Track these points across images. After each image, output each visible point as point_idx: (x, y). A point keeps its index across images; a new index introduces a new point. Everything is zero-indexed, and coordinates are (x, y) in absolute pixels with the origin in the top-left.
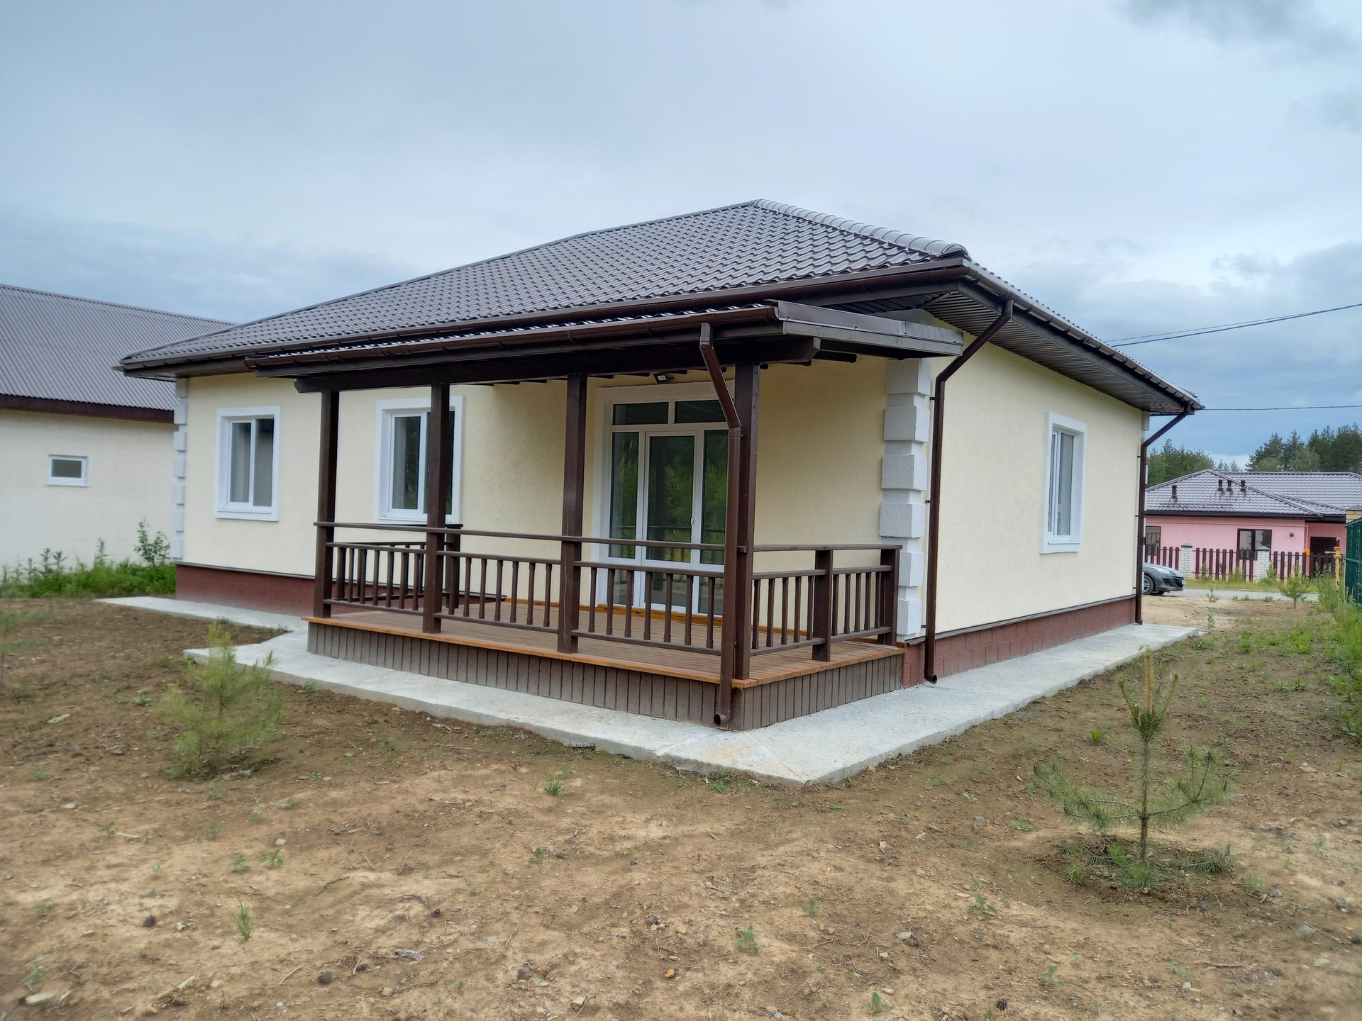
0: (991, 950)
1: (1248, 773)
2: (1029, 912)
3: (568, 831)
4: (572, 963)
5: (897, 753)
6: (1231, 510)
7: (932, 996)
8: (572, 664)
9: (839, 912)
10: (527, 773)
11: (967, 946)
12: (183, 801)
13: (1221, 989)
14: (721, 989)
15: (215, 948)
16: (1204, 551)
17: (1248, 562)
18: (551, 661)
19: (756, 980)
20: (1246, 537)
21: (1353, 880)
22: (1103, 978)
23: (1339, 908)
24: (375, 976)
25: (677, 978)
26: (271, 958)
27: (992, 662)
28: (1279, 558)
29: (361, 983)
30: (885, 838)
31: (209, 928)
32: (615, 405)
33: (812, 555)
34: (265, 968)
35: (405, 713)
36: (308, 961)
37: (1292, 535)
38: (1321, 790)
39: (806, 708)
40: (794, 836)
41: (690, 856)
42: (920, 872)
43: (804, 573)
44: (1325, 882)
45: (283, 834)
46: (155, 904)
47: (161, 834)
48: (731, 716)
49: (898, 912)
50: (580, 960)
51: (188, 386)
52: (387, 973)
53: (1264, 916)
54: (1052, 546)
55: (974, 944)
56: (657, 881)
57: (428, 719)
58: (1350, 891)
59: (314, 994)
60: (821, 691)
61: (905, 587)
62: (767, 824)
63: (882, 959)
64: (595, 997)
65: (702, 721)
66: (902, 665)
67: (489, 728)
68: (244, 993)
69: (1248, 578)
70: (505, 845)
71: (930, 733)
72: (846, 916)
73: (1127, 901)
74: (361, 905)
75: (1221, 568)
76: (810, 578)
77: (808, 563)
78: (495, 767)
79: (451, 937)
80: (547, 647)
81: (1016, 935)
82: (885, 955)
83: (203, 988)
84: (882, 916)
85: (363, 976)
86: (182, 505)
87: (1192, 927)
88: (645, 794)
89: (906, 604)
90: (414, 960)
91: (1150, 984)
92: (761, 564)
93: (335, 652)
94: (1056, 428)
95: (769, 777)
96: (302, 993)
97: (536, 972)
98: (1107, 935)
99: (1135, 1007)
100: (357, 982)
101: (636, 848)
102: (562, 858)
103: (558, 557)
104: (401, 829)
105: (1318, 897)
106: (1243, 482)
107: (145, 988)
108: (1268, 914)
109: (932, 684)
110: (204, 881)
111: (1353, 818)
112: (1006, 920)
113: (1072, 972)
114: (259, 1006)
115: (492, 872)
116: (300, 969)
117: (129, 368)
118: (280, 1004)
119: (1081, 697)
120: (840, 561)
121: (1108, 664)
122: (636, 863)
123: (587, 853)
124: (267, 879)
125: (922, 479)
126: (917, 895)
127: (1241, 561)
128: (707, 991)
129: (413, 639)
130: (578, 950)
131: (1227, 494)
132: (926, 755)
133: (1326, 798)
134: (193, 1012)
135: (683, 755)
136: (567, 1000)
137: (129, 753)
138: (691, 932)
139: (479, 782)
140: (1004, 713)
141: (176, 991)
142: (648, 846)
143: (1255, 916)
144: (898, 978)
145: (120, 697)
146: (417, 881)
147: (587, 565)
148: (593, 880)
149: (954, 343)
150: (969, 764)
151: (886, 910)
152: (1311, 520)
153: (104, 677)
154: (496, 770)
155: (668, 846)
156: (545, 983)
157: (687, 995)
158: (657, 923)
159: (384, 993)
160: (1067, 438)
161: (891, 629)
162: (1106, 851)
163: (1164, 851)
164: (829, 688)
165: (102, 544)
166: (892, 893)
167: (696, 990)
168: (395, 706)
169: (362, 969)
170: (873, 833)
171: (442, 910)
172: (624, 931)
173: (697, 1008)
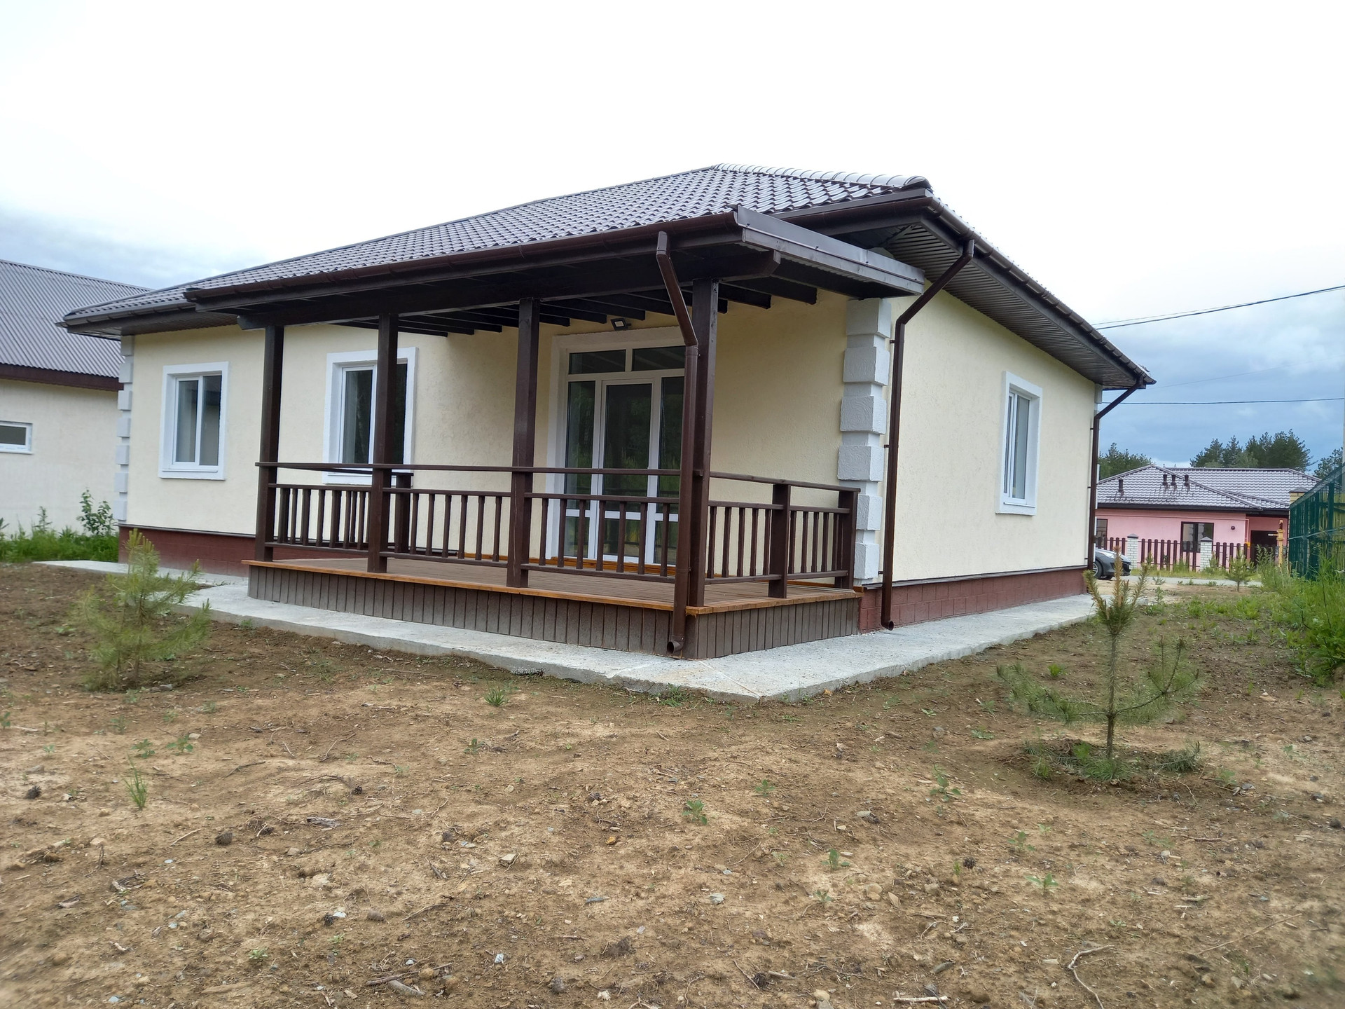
0: (956, 826)
1: (1208, 703)
2: (993, 797)
3: (509, 731)
4: (504, 829)
5: (854, 680)
6: (1175, 503)
7: (894, 858)
8: (522, 597)
9: (794, 795)
10: (470, 691)
11: (930, 824)
12: (93, 705)
13: (1203, 857)
14: (665, 852)
15: (102, 815)
16: (1150, 541)
17: (1191, 554)
18: (500, 595)
19: (704, 844)
20: (1189, 530)
21: (1325, 777)
22: (1076, 847)
23: (1314, 798)
24: (282, 839)
25: (618, 844)
26: (166, 823)
27: (947, 617)
28: (1221, 549)
29: (264, 846)
30: (841, 741)
31: (100, 799)
32: (571, 354)
33: (769, 488)
34: (158, 831)
35: (345, 646)
36: (208, 826)
37: (1233, 528)
38: (1283, 715)
39: (761, 642)
40: (747, 739)
41: (637, 751)
42: (878, 764)
43: (762, 506)
44: (1297, 778)
45: (198, 730)
46: (42, 780)
47: (63, 729)
48: (685, 644)
49: (857, 796)
50: (513, 826)
51: (133, 344)
52: (296, 837)
53: (1239, 805)
54: (1007, 507)
55: (937, 821)
56: (601, 769)
57: (370, 651)
58: (1323, 785)
59: (209, 853)
60: (777, 627)
61: (863, 531)
62: (718, 729)
63: (839, 831)
64: (526, 856)
65: (654, 651)
66: (859, 610)
67: (433, 658)
68: (129, 852)
69: (1191, 568)
70: (439, 741)
71: (886, 666)
72: (801, 798)
73: (1095, 792)
74: (276, 784)
75: (1165, 559)
76: (767, 511)
77: (765, 495)
78: (435, 684)
79: (372, 809)
80: (496, 580)
81: (980, 814)
82: (843, 827)
83: (82, 845)
84: (839, 799)
85: (268, 838)
86: (125, 466)
87: (1166, 812)
88: (592, 706)
89: (864, 547)
90: (328, 826)
91: (1127, 852)
92: (717, 491)
93: (277, 597)
94: (1013, 389)
95: (723, 694)
96: (196, 852)
97: (463, 836)
98: (1077, 817)
99: (1112, 870)
100: (260, 844)
101: (580, 744)
102: (501, 751)
103: (508, 489)
104: (329, 729)
105: (1291, 790)
106: (1187, 477)
107: (14, 846)
108: (1243, 804)
109: (888, 631)
110: (102, 763)
111: (1318, 735)
112: (972, 803)
113: (1043, 843)
114: (145, 863)
115: (424, 761)
116: (198, 832)
117: (71, 324)
118: (169, 861)
119: (1037, 646)
120: (797, 498)
121: (1063, 621)
122: (579, 756)
123: (528, 748)
124: (173, 763)
125: (881, 422)
126: (876, 781)
127: (1185, 554)
128: (650, 853)
129: (356, 579)
130: (512, 819)
131: (1171, 488)
132: (883, 683)
133: (1288, 722)
134: (66, 867)
135: (633, 677)
136: (495, 858)
137: (42, 669)
138: (634, 807)
139: (418, 695)
140: (961, 656)
141: (51, 848)
142: (592, 742)
143: (1229, 806)
144: (858, 846)
145: (43, 629)
146: (340, 766)
147: (538, 496)
148: (532, 768)
149: (915, 281)
150: (927, 691)
151: (844, 793)
152: (1252, 514)
153: (29, 614)
154: (436, 686)
155: (614, 744)
156: (473, 845)
157: (628, 857)
158: (599, 799)
159: (290, 853)
160: (1023, 401)
161: (849, 572)
162: (1070, 753)
163: (1131, 754)
164: (785, 626)
165: (44, 511)
166: (849, 781)
167: (639, 852)
168: (335, 640)
169: (268, 832)
170: (829, 736)
171: (364, 789)
172: (565, 806)
173: (639, 866)
